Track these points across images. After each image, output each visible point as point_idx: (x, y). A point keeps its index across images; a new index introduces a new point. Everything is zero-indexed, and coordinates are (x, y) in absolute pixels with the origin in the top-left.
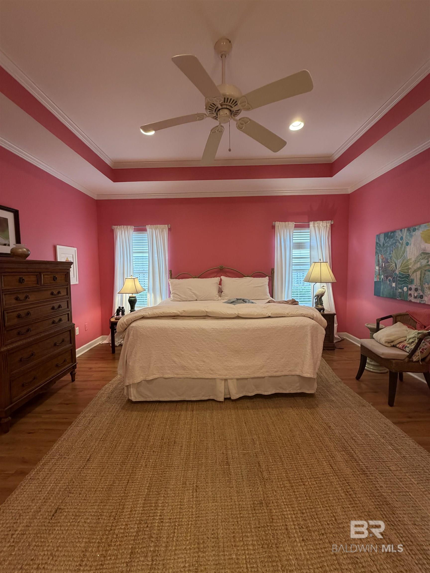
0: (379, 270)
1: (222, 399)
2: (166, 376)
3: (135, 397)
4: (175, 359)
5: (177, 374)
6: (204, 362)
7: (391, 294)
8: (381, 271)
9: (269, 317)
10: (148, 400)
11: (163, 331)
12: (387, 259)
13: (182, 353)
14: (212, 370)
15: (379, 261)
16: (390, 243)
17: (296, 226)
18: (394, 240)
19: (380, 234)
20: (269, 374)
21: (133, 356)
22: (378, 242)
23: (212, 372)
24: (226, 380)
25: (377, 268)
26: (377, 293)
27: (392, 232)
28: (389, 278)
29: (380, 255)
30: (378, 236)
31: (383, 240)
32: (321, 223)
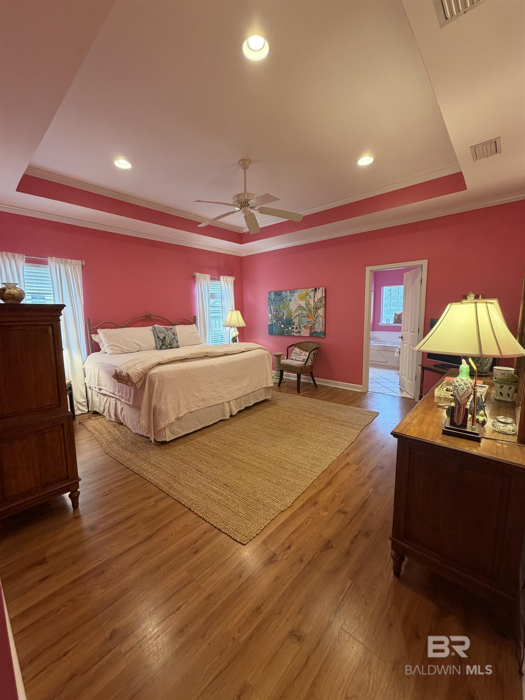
0: (272, 317)
1: (228, 417)
2: (193, 410)
3: (169, 437)
4: (197, 394)
5: (199, 406)
6: (216, 391)
7: (281, 332)
8: (273, 317)
9: (243, 352)
10: (179, 436)
11: (184, 372)
12: (277, 310)
13: (201, 388)
14: (221, 397)
15: (271, 310)
16: (279, 299)
17: (211, 279)
18: (281, 297)
19: (271, 292)
20: (252, 391)
21: (163, 400)
22: (270, 297)
23: (221, 398)
24: (229, 402)
25: (270, 315)
26: (271, 333)
27: (279, 292)
28: (279, 322)
29: (272, 307)
30: (270, 292)
31: (274, 296)
32: (228, 278)
